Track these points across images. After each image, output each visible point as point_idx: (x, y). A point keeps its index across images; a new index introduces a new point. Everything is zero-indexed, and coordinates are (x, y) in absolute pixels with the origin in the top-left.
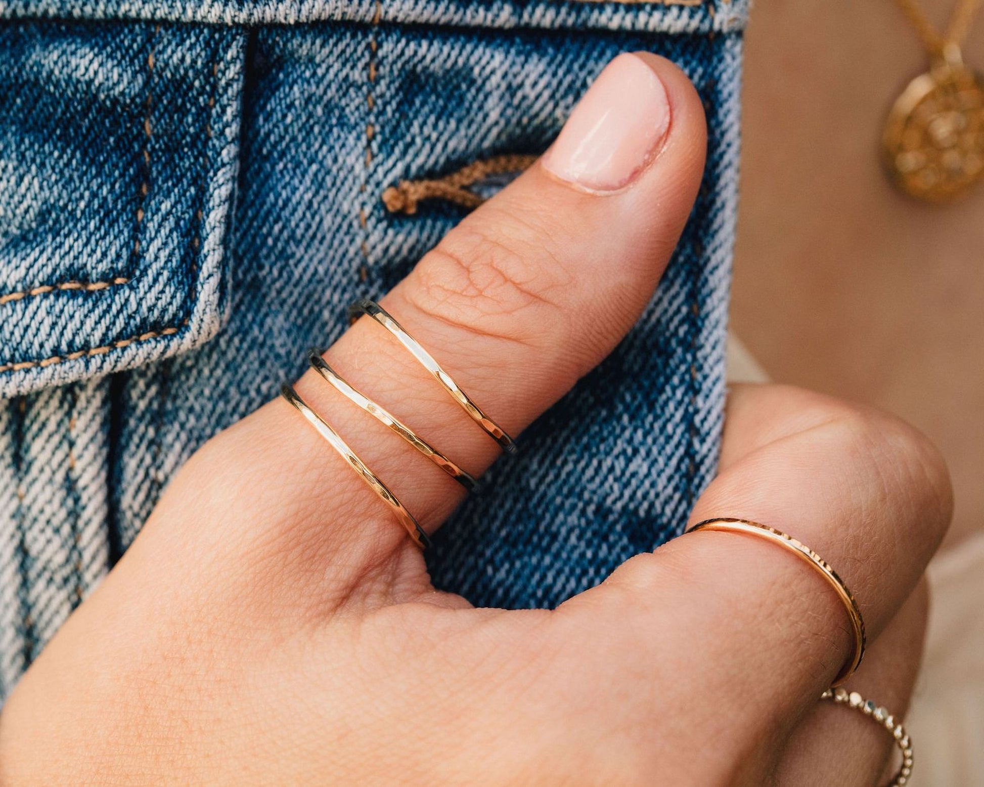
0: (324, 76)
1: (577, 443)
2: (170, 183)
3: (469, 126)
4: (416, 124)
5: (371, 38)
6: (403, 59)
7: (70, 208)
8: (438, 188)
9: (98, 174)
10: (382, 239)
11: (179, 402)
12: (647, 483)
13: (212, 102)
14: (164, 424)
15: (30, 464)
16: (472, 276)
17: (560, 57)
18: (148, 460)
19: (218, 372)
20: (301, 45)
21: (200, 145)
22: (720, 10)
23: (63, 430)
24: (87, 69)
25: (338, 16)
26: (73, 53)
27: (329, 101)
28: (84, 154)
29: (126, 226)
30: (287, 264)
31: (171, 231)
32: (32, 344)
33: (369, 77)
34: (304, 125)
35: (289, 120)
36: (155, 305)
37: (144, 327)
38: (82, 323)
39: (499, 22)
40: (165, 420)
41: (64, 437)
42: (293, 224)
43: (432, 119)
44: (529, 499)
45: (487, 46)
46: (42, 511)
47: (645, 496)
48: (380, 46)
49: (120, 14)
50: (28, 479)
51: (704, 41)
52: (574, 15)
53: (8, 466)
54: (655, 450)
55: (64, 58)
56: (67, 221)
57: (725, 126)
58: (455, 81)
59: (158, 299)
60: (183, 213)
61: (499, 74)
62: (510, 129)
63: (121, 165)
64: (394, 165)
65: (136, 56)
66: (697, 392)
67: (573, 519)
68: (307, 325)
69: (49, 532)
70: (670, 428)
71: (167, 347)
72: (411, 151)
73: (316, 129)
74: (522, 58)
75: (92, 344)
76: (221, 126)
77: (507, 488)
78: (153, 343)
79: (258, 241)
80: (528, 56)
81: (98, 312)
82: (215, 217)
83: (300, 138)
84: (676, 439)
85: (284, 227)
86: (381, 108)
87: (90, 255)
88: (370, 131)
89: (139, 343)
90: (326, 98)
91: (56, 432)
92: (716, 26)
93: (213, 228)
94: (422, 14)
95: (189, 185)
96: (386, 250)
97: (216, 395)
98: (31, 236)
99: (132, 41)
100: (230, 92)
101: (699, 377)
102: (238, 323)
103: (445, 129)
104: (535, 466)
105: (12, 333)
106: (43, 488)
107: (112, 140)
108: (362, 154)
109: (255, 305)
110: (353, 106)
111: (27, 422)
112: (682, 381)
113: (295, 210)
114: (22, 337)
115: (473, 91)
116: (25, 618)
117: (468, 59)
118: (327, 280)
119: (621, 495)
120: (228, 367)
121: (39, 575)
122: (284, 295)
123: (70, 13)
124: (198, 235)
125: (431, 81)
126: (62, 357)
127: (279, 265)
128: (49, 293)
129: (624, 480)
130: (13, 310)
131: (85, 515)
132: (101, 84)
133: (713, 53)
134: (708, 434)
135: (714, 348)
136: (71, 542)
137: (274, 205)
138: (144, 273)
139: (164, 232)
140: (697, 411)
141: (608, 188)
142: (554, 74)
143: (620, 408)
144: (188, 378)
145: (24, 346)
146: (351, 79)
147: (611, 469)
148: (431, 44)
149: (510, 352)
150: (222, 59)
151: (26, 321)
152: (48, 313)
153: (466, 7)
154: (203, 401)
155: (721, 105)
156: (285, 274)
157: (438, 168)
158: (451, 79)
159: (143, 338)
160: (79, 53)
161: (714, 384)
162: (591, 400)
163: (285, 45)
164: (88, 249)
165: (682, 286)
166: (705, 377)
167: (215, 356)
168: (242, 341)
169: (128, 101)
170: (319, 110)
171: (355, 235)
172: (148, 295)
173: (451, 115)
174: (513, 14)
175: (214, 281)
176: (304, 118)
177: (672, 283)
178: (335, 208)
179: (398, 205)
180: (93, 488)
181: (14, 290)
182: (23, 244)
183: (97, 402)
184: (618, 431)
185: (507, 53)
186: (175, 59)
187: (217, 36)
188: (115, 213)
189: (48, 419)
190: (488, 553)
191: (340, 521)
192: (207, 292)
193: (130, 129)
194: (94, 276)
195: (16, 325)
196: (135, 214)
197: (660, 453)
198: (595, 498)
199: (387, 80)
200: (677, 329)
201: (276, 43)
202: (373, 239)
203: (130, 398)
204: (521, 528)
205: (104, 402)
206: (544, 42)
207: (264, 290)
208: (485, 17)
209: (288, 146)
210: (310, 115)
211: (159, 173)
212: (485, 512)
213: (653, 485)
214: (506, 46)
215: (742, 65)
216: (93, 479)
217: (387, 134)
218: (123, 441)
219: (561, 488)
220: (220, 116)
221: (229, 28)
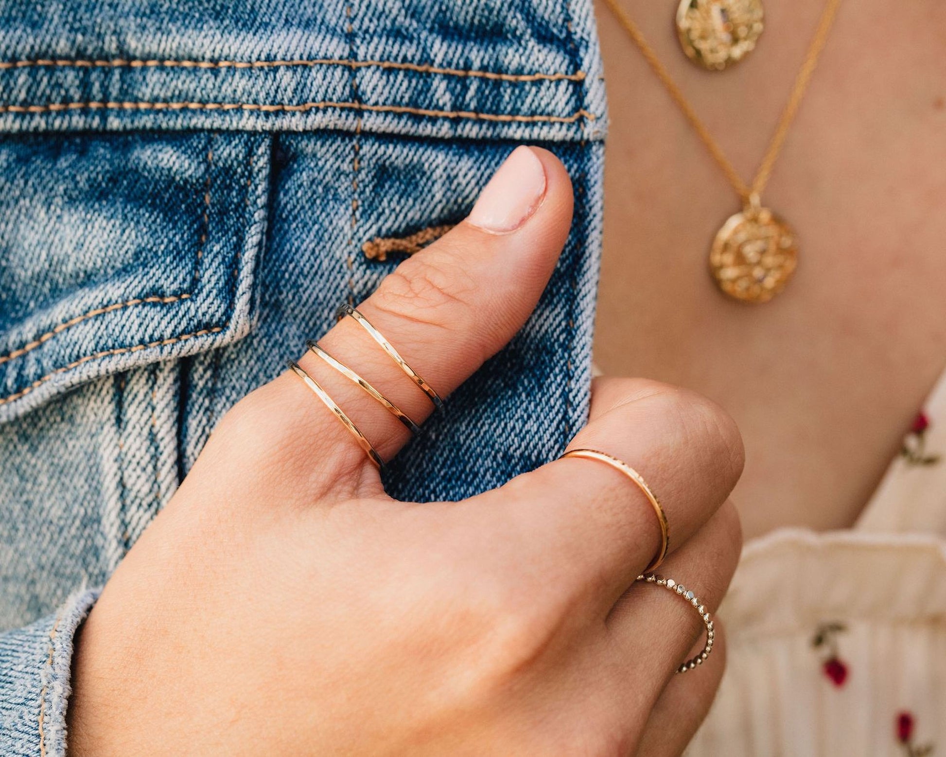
0: (323, 167)
1: (491, 412)
2: (220, 234)
3: (422, 203)
4: (386, 200)
5: (355, 142)
6: (377, 156)
7: (154, 249)
8: (401, 245)
9: (174, 228)
10: (363, 277)
11: (226, 383)
12: (537, 438)
13: (249, 183)
14: (215, 397)
15: (127, 423)
16: (412, 285)
17: (482, 158)
18: (204, 421)
19: (252, 362)
20: (307, 146)
21: (240, 210)
22: (588, 126)
23: (148, 399)
24: (168, 161)
25: (331, 126)
26: (160, 151)
27: (327, 183)
28: (165, 215)
29: (190, 261)
30: (298, 291)
31: (219, 265)
32: (126, 337)
33: (354, 168)
34: (310, 198)
35: (299, 194)
36: (207, 312)
37: (198, 327)
38: (159, 323)
39: (441, 134)
40: (216, 394)
41: (149, 404)
42: (302, 264)
43: (397, 197)
44: (459, 450)
45: (434, 149)
46: (134, 456)
47: (535, 447)
48: (361, 147)
49: (191, 126)
50: (126, 434)
51: (578, 147)
52: (491, 129)
53: (113, 425)
54: (542, 416)
55: (154, 154)
56: (152, 258)
57: (592, 203)
58: (412, 173)
59: (209, 308)
60: (228, 253)
61: (441, 168)
62: (450, 206)
63: (188, 222)
64: (371, 227)
65: (200, 152)
66: (571, 378)
67: (488, 463)
68: (312, 333)
69: (139, 471)
70: (552, 401)
71: (214, 340)
72: (382, 218)
73: (318, 202)
74: (457, 158)
75: (165, 337)
76: (254, 197)
77: (445, 443)
78: (205, 337)
79: (279, 275)
80: (461, 156)
81: (170, 316)
82: (248, 256)
83: (307, 207)
84: (556, 408)
85: (296, 266)
86: (362, 189)
87: (166, 279)
88: (355, 204)
89: (196, 337)
90: (324, 182)
91: (144, 400)
92: (585, 137)
93: (247, 263)
94: (389, 126)
95: (233, 236)
96: (365, 284)
97: (250, 378)
98: (129, 269)
99: (198, 143)
100: (260, 175)
101: (572, 368)
102: (266, 330)
103: (405, 204)
104: (464, 428)
105: (114, 330)
106: (135, 440)
107: (183, 206)
108: (349, 219)
109: (277, 319)
110: (343, 188)
111: (125, 394)
112: (561, 371)
113: (303, 255)
114: (120, 333)
115: (424, 179)
116: (124, 533)
117: (421, 158)
118: (325, 303)
119: (520, 446)
120: (258, 359)
121: (132, 502)
122: (296, 312)
123: (160, 126)
124: (237, 268)
125: (396, 172)
126: (145, 345)
127: (293, 291)
128: (139, 304)
129: (522, 435)
130: (115, 315)
131: (162, 458)
132: (177, 170)
133: (584, 155)
134: (578, 405)
135: (582, 349)
136: (153, 478)
137: (289, 251)
138: (201, 291)
139: (215, 265)
140: (571, 391)
141: (505, 230)
142: (479, 169)
143: (521, 389)
144: (232, 367)
145: (121, 338)
146: (342, 169)
147: (514, 428)
148: (395, 147)
149: (433, 333)
150: (255, 154)
151: (123, 322)
152: (138, 317)
153: (419, 123)
154: (241, 382)
155: (589, 189)
156: (297, 298)
157: (401, 231)
158: (410, 171)
159: (199, 334)
160: (165, 150)
161: (582, 372)
162: (502, 385)
163: (297, 145)
164: (165, 275)
165: (562, 309)
166: (576, 368)
167: (250, 352)
168: (268, 342)
169: (194, 181)
170: (320, 189)
171: (345, 273)
172: (203, 305)
173: (409, 195)
174: (451, 127)
175: (247, 297)
176: (310, 194)
177: (556, 306)
178: (331, 255)
179: (373, 253)
180: (167, 439)
181: (116, 302)
182: (123, 273)
183: (170, 380)
184: (518, 403)
185: (447, 154)
186: (225, 154)
187: (252, 139)
188: (183, 252)
189: (138, 392)
190: (432, 486)
191: (320, 442)
192: (241, 303)
193: (195, 200)
194: (168, 293)
195: (116, 325)
196: (196, 254)
197: (545, 418)
198: (503, 448)
199: (366, 170)
200: (558, 336)
201: (291, 144)
202: (356, 277)
203: (193, 379)
204: (454, 469)
205: (175, 381)
206: (472, 148)
207: (283, 308)
208: (432, 130)
209: (299, 212)
210: (314, 192)
211: (214, 228)
212: (431, 459)
213: (540, 439)
214: (446, 150)
215: (603, 163)
216: (168, 432)
217: (366, 207)
218: (188, 408)
219: (480, 442)
220: (254, 192)
221: (260, 134)
